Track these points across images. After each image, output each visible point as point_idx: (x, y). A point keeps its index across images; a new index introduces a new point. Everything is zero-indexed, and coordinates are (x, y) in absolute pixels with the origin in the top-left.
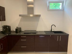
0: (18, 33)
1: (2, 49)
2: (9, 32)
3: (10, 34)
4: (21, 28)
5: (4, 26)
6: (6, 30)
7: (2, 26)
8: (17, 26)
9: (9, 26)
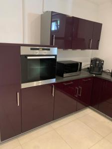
1: (80, 95)
2: (99, 72)
3: (100, 75)
6: (95, 66)
9: (100, 61)
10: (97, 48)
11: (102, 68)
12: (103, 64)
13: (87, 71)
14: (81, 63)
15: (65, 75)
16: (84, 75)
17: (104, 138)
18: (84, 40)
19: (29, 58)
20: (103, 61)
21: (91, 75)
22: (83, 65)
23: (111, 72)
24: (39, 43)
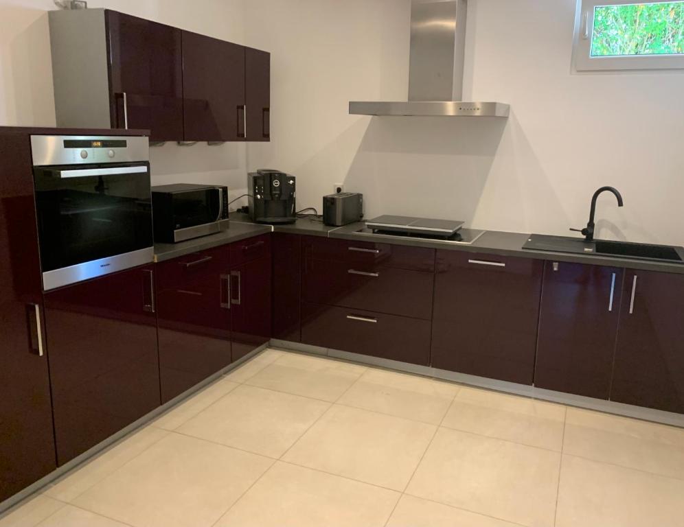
0: (334, 225)
1: (239, 302)
2: (285, 216)
3: (289, 227)
4: (359, 196)
5: (259, 172)
6: (269, 198)
7: (250, 172)
8: (339, 184)
9: (283, 178)
10: (265, 136)
11: (292, 200)
12: (293, 187)
13: (244, 219)
14: (225, 190)
15: (179, 234)
16: (238, 230)
17: (334, 403)
18: (206, 105)
19: (65, 174)
20: (293, 179)
21: (261, 229)
22: (231, 194)
23: (320, 212)
24: (52, 124)
